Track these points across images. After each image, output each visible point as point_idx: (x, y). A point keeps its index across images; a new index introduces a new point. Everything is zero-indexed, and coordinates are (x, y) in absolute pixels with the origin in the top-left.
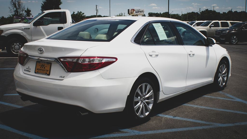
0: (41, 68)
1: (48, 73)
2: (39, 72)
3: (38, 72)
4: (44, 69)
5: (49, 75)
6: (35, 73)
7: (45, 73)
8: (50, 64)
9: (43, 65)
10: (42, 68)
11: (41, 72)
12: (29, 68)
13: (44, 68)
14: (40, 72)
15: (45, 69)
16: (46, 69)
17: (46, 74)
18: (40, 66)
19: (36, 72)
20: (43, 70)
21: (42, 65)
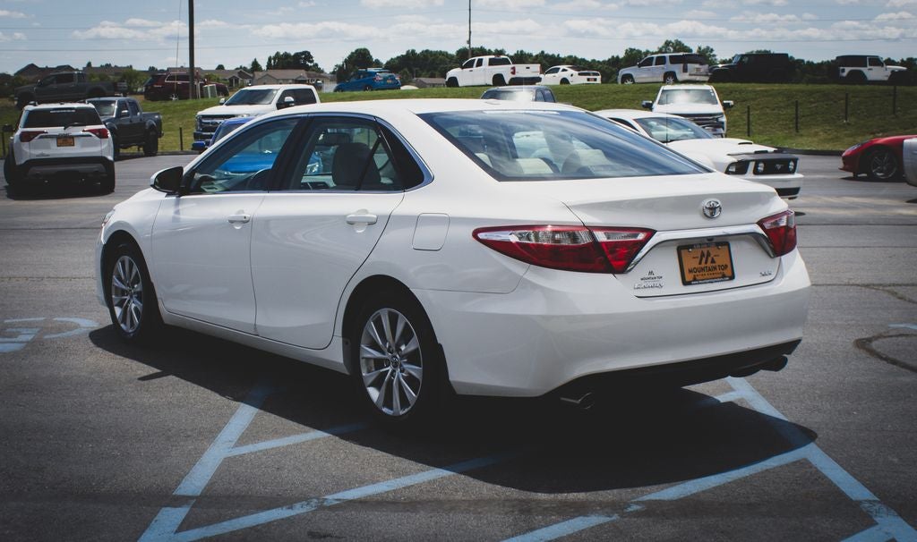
0: (703, 265)
1: (727, 272)
2: (697, 278)
3: (695, 279)
4: (714, 265)
5: (732, 277)
6: (685, 283)
7: (720, 275)
8: (726, 247)
9: (706, 253)
10: (706, 263)
11: (706, 276)
12: (652, 276)
13: (713, 261)
14: (702, 278)
15: (717, 264)
16: (719, 261)
17: (724, 276)
18: (698, 260)
19: (687, 280)
20: (710, 270)
21: (703, 255)
